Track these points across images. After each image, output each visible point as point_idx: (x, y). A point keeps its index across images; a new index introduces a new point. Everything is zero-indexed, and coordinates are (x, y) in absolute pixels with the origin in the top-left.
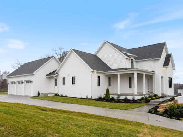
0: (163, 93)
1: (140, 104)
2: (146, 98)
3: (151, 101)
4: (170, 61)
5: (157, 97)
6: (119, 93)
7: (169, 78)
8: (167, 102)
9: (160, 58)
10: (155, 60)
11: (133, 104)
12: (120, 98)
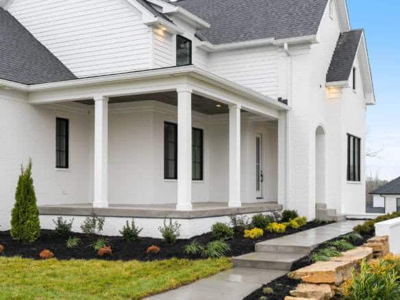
0: (325, 206)
1: (198, 263)
2: (239, 230)
3: (258, 244)
4: (355, 64)
5: (294, 223)
6: (100, 202)
7: (349, 136)
8: (340, 249)
9: (315, 33)
10: (290, 45)
11: (155, 263)
12: (101, 228)
